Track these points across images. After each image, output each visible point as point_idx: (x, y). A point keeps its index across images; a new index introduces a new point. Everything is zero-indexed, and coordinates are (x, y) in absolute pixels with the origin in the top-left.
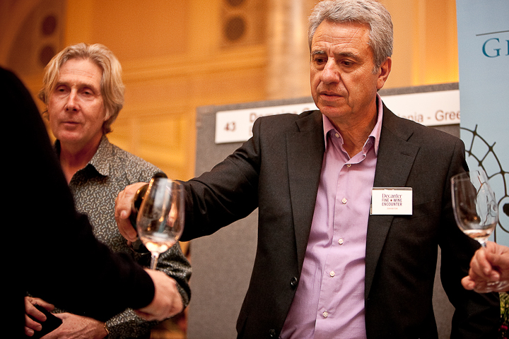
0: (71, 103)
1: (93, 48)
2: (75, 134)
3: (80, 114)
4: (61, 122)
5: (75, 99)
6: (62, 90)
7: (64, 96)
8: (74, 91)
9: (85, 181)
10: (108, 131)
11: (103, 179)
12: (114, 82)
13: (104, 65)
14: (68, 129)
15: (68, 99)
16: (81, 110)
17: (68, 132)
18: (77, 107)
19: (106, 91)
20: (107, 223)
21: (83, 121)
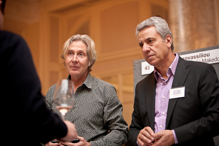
0: (75, 60)
1: (83, 36)
2: (77, 72)
3: (79, 63)
4: (71, 67)
5: (76, 58)
6: (71, 54)
7: (72, 56)
8: (76, 54)
9: (82, 91)
10: (90, 70)
11: (89, 90)
12: (92, 50)
13: (88, 44)
14: (74, 70)
15: (74, 58)
16: (79, 62)
17: (74, 71)
18: (77, 61)
19: (89, 54)
20: (91, 108)
21: (80, 66)
